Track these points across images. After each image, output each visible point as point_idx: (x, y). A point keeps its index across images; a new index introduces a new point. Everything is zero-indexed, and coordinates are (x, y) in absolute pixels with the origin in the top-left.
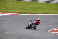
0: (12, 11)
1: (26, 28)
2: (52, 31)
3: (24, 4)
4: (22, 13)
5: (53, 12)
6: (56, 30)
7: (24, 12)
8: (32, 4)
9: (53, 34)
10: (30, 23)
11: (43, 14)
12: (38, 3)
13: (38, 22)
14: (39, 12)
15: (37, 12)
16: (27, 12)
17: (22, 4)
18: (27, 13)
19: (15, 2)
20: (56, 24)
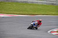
0: (11, 12)
1: (28, 28)
4: (22, 15)
5: (53, 13)
6: (56, 31)
7: (24, 13)
10: (32, 24)
11: (43, 15)
13: (40, 23)
14: (39, 13)
15: (37, 13)
16: (27, 13)
19: (15, 4)
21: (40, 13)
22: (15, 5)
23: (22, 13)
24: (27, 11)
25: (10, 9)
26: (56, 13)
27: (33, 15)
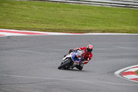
0: (28, 25)
2: (123, 73)
3: (58, 9)
4: (53, 32)
5: (128, 28)
6: (133, 70)
7: (59, 27)
8: (77, 10)
9: (127, 81)
11: (104, 32)
12: (91, 8)
14: (94, 28)
15: (89, 28)
16: (64, 27)
17: (53, 8)
18: (66, 31)
19: (36, 5)
20: (133, 56)
21: (96, 28)
22: (36, 8)
23: (52, 27)
24: (66, 22)
25: (24, 18)
26: (134, 27)
27: (80, 31)
